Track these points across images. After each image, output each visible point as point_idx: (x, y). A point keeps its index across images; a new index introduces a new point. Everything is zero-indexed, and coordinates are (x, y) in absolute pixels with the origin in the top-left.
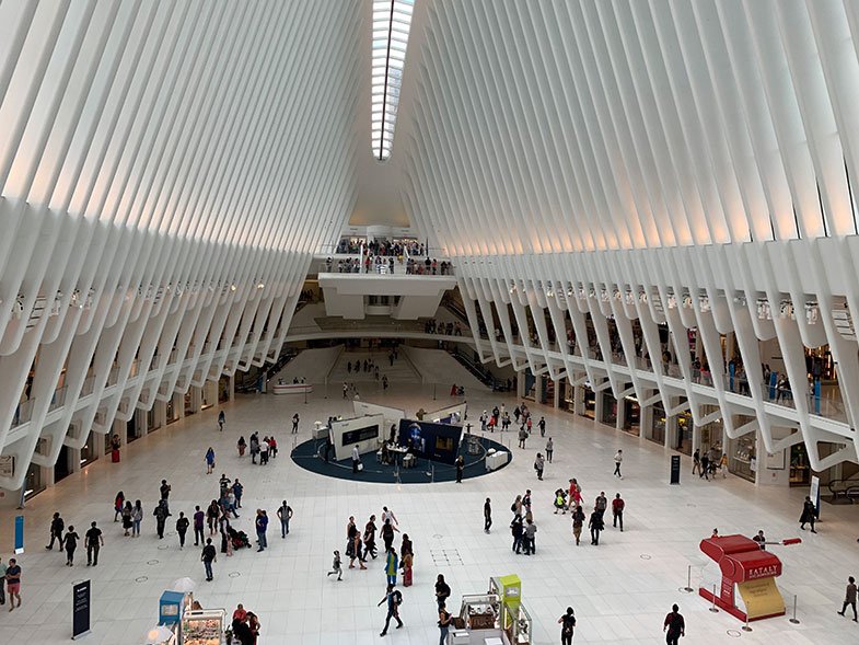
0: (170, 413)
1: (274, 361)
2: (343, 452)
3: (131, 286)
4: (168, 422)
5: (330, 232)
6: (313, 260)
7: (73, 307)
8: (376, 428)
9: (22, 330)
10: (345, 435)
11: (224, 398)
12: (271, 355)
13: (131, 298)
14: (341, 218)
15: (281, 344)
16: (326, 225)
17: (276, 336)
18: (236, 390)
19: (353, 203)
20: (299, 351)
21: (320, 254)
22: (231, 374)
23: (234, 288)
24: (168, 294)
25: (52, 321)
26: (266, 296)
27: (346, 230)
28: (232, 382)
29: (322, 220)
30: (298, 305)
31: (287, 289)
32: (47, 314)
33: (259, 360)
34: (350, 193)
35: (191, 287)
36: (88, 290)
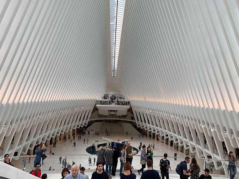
0: (60, 138)
1: (86, 126)
2: (97, 149)
3: (51, 112)
4: (60, 140)
5: (101, 94)
6: (96, 101)
7: (39, 118)
8: (106, 144)
9: (29, 123)
10: (98, 145)
11: (74, 134)
12: (85, 124)
13: (51, 115)
14: (104, 90)
15: (88, 121)
16: (100, 92)
17: (87, 119)
18: (77, 132)
19: (107, 86)
20: (93, 123)
21: (98, 99)
22: (75, 129)
23: (76, 109)
24: (59, 112)
25: (35, 121)
26: (84, 110)
27: (105, 93)
28: (76, 131)
29: (99, 91)
30: (92, 112)
31: (89, 108)
32: (34, 120)
33: (82, 125)
34: (106, 84)
35: (65, 110)
36: (42, 114)
